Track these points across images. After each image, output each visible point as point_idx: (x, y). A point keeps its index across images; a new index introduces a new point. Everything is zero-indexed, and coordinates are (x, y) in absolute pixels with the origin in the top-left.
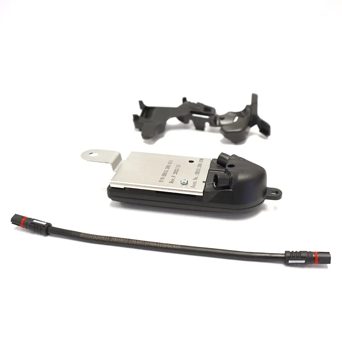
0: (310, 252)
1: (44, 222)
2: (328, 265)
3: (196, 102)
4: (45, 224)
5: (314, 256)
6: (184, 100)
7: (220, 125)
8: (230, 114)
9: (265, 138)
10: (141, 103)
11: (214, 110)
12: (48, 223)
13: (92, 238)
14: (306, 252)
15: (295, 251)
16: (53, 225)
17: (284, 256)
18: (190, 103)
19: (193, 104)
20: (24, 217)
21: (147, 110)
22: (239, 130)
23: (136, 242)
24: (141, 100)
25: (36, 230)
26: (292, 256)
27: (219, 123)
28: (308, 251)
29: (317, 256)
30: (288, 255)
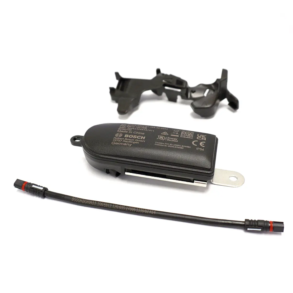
0: (266, 221)
1: (42, 187)
2: (282, 233)
3: (169, 74)
4: (42, 189)
5: (269, 225)
6: (158, 71)
7: (191, 98)
8: (201, 86)
9: (234, 112)
10: (117, 74)
11: (186, 83)
12: (44, 188)
13: (82, 202)
14: (263, 221)
15: (253, 220)
16: (49, 190)
17: (244, 223)
18: (163, 74)
19: (167, 75)
20: (24, 182)
21: (123, 82)
22: (208, 106)
23: (119, 207)
24: (117, 71)
25: (35, 194)
26: (250, 224)
27: (191, 96)
28: (265, 220)
29: (272, 225)
30: (247, 223)
